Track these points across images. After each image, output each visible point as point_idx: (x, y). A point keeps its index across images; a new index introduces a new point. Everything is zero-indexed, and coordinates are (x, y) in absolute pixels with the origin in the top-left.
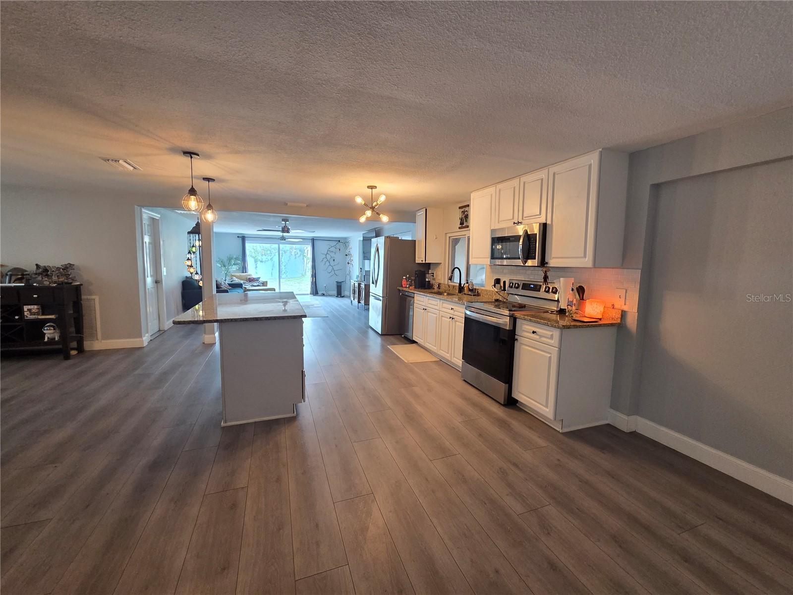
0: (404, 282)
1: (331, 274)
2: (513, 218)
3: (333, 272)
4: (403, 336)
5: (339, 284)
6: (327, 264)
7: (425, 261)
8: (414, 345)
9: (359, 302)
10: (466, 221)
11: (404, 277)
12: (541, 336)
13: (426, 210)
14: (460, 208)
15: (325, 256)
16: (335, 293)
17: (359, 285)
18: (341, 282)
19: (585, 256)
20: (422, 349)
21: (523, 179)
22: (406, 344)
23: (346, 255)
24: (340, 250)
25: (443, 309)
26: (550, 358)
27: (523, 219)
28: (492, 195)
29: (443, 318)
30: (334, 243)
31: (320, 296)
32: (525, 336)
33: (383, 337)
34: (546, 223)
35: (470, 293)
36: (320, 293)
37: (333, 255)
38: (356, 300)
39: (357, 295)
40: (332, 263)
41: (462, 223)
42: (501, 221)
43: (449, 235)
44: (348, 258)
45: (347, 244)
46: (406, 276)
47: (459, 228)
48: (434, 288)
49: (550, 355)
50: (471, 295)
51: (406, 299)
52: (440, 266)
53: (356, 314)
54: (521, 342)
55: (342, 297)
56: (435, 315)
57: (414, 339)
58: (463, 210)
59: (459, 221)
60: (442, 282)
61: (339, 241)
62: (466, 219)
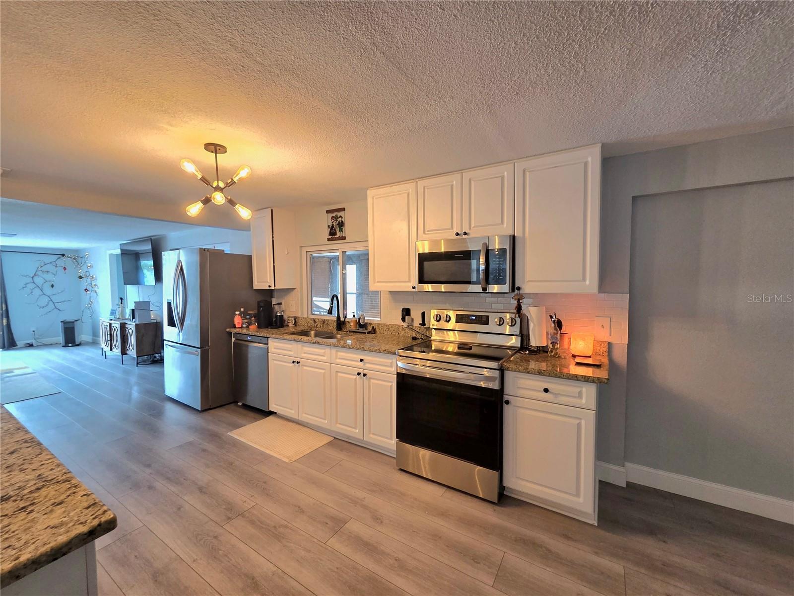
0: (237, 320)
1: (47, 309)
2: (452, 228)
3: (51, 306)
4: (240, 404)
5: (67, 326)
6: (37, 292)
7: (275, 286)
8: (271, 418)
9: (124, 352)
10: (341, 230)
11: (237, 313)
12: (556, 395)
13: (272, 210)
14: (328, 212)
15: (30, 280)
16: (61, 339)
17: (123, 326)
18: (73, 322)
19: (584, 279)
20: (290, 424)
21: (467, 175)
22: (256, 420)
23: (81, 277)
24: (65, 269)
25: (338, 360)
26: (579, 425)
27: (470, 228)
28: (408, 195)
29: (339, 374)
30: (53, 258)
31: (21, 348)
32: (525, 396)
33: (206, 414)
34: (514, 235)
35: (361, 330)
36: (20, 343)
37: (49, 277)
38: (117, 351)
39: (118, 342)
40: (48, 290)
41: (332, 233)
42: (428, 231)
43: (305, 250)
44: (84, 283)
45: (79, 260)
46: (240, 311)
47: (329, 240)
48: (288, 326)
49: (578, 421)
50: (365, 333)
51: (247, 346)
52: (293, 293)
53: (119, 375)
54: (518, 405)
55: (78, 345)
56: (323, 371)
57: (270, 409)
58: (334, 215)
59: (327, 231)
60: (299, 315)
61: (63, 255)
62: (340, 227)
